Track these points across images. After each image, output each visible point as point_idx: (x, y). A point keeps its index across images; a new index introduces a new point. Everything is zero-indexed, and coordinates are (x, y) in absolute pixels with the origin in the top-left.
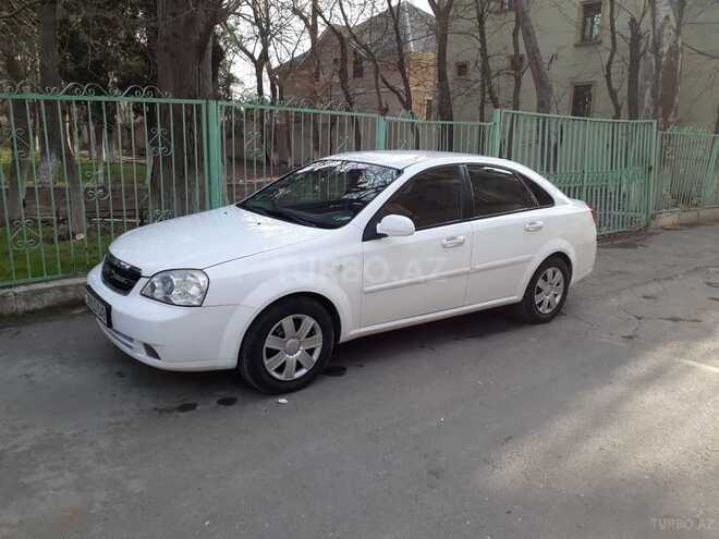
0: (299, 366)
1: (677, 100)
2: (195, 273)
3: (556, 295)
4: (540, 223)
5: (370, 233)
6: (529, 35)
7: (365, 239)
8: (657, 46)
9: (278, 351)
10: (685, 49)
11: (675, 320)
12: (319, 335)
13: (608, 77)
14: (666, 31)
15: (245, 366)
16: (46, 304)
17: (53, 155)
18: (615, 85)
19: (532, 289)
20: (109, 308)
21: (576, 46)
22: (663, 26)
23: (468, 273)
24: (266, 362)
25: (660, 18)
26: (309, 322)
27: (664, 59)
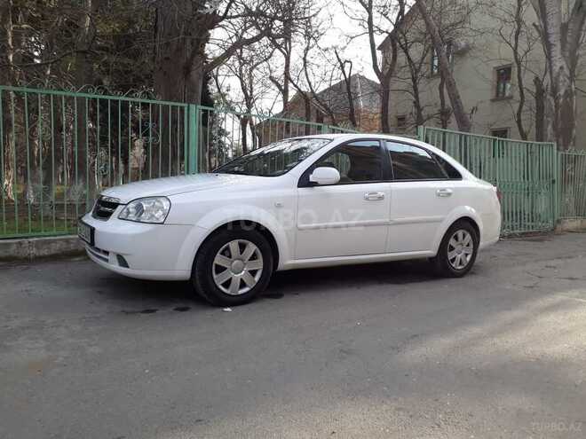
0: (243, 285)
1: (574, 131)
2: (161, 199)
3: (467, 255)
4: (450, 191)
5: (305, 182)
6: (451, 86)
7: (300, 185)
8: (555, 91)
9: (225, 269)
10: (579, 92)
11: (571, 279)
12: (260, 260)
13: (519, 122)
14: (561, 78)
15: (197, 277)
16: (53, 252)
17: (81, 180)
18: (525, 129)
19: (444, 246)
20: (93, 230)
21: (493, 101)
22: (559, 74)
23: (387, 224)
24: (215, 276)
25: (556, 69)
26: (252, 248)
27: (561, 100)
